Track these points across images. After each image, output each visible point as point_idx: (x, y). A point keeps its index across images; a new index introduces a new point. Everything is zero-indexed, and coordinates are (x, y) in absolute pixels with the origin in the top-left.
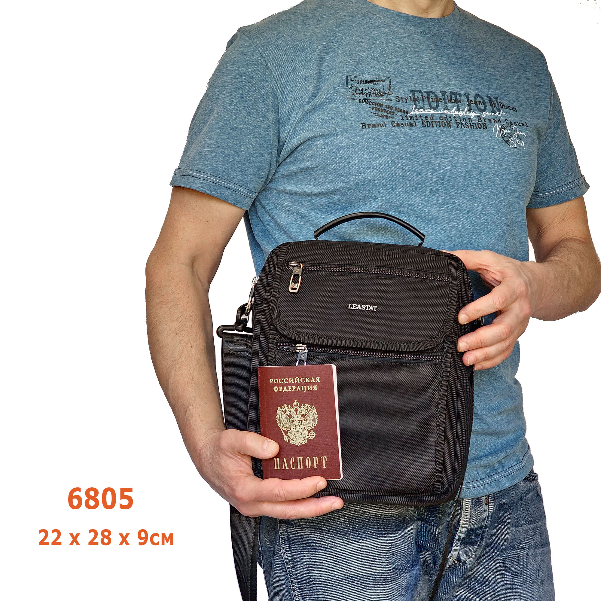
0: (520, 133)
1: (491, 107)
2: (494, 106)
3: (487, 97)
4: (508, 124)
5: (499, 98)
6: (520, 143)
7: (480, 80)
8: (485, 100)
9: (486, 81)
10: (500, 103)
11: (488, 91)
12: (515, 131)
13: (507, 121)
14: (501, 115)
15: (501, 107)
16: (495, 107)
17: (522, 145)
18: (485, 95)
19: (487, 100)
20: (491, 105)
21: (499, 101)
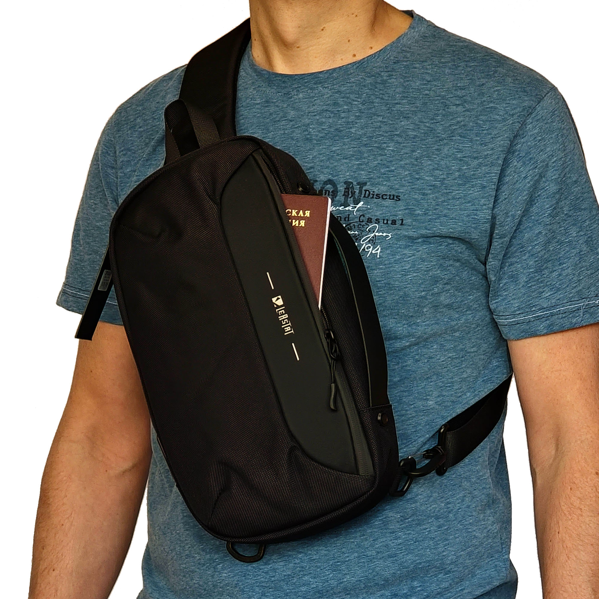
0: (381, 234)
1: (343, 198)
2: (350, 196)
3: (346, 183)
4: (363, 221)
5: (368, 184)
6: (371, 249)
7: (346, 159)
8: (339, 189)
9: (357, 159)
10: (366, 191)
11: (352, 174)
12: (372, 231)
13: (362, 218)
14: (356, 209)
15: (364, 197)
16: (350, 198)
17: (373, 252)
18: (342, 180)
19: (341, 188)
20: (346, 195)
21: (364, 188)
